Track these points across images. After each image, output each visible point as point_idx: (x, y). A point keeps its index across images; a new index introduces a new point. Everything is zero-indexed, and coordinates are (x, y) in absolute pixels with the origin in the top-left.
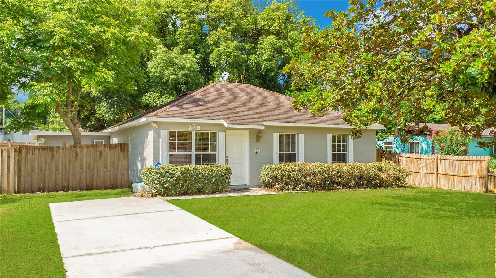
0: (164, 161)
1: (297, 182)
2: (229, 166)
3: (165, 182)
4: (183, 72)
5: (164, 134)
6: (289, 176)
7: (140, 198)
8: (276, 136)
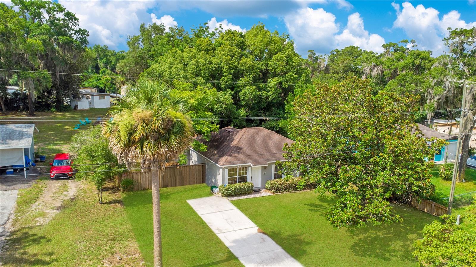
0: (226, 182)
1: (281, 189)
2: (252, 182)
3: (228, 193)
4: (225, 106)
5: (227, 170)
6: (278, 186)
7: (217, 197)
8: (273, 166)
